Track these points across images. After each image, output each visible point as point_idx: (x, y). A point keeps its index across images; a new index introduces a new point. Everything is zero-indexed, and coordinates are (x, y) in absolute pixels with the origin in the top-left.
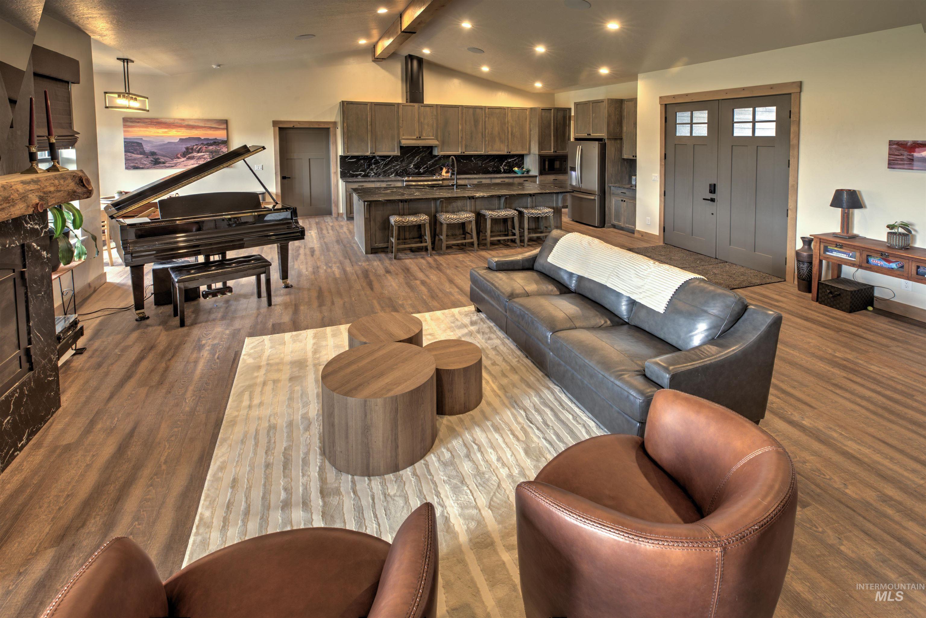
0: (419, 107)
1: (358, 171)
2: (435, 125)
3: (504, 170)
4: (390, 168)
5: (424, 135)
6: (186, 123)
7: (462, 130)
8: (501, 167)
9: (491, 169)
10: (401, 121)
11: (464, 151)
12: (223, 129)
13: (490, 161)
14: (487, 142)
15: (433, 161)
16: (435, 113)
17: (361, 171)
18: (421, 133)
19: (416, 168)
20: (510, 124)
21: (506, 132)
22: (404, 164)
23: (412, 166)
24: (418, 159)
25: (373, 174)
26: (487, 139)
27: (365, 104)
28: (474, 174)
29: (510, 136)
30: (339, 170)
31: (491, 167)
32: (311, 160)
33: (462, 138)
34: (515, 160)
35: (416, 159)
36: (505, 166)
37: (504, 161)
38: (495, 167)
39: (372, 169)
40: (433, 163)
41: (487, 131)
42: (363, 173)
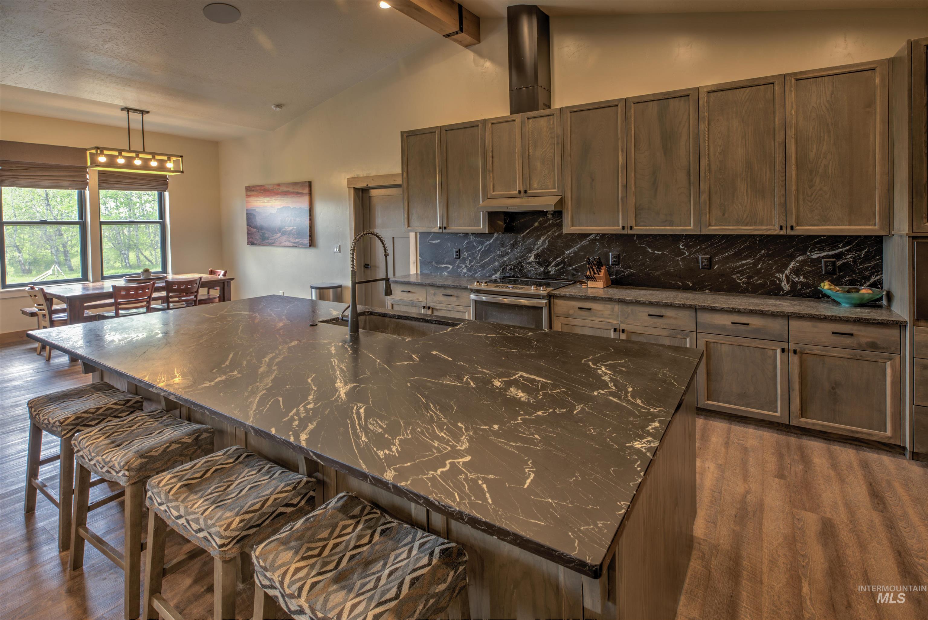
0: (523, 122)
1: (443, 264)
2: (557, 159)
3: (793, 285)
4: (493, 261)
5: (535, 185)
6: (281, 189)
7: (626, 166)
8: (783, 277)
9: (742, 280)
10: (489, 160)
11: (632, 222)
12: (305, 194)
13: (738, 255)
14: (704, 197)
15: (576, 248)
16: (557, 130)
17: (447, 263)
18: (528, 179)
19: (539, 263)
20: (791, 132)
21: (779, 159)
22: (517, 252)
23: (532, 258)
24: (544, 241)
25: (465, 270)
26: (704, 186)
27: (431, 131)
28: (685, 288)
29: (793, 172)
30: (419, 258)
31: (742, 273)
32: (395, 239)
33: (626, 187)
34: (838, 256)
35: (540, 242)
36: (796, 272)
37: (792, 257)
38: (758, 273)
39: (464, 260)
40: (575, 253)
41: (704, 162)
42: (451, 267)
